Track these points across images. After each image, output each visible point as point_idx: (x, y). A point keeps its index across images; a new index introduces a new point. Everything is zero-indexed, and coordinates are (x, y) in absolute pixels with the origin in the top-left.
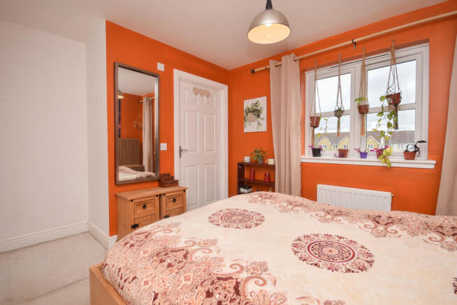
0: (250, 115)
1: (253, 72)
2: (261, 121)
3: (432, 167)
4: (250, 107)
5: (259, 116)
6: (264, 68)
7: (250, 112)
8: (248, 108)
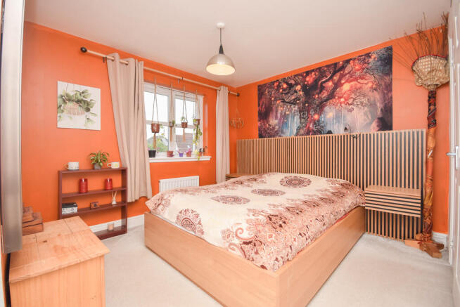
0: (70, 105)
1: (83, 51)
2: (91, 117)
3: (209, 159)
4: (72, 94)
5: (88, 110)
6: (104, 56)
7: (69, 100)
8: (67, 95)
